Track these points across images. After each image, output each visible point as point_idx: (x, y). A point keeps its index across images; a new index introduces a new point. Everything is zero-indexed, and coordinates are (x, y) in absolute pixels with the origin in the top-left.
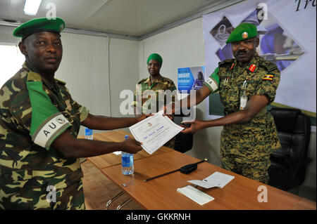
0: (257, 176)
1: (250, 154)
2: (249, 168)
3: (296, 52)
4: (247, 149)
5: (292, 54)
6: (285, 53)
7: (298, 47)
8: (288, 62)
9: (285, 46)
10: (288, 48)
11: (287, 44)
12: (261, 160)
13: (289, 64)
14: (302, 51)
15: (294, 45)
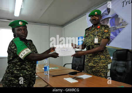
0: (103, 76)
1: (98, 64)
2: (99, 73)
3: (124, 24)
4: (97, 62)
5: (123, 25)
6: (120, 25)
7: (125, 22)
8: (121, 29)
9: (120, 22)
10: (121, 23)
11: (120, 21)
12: (104, 68)
13: (122, 29)
14: (127, 23)
15: (123, 21)
